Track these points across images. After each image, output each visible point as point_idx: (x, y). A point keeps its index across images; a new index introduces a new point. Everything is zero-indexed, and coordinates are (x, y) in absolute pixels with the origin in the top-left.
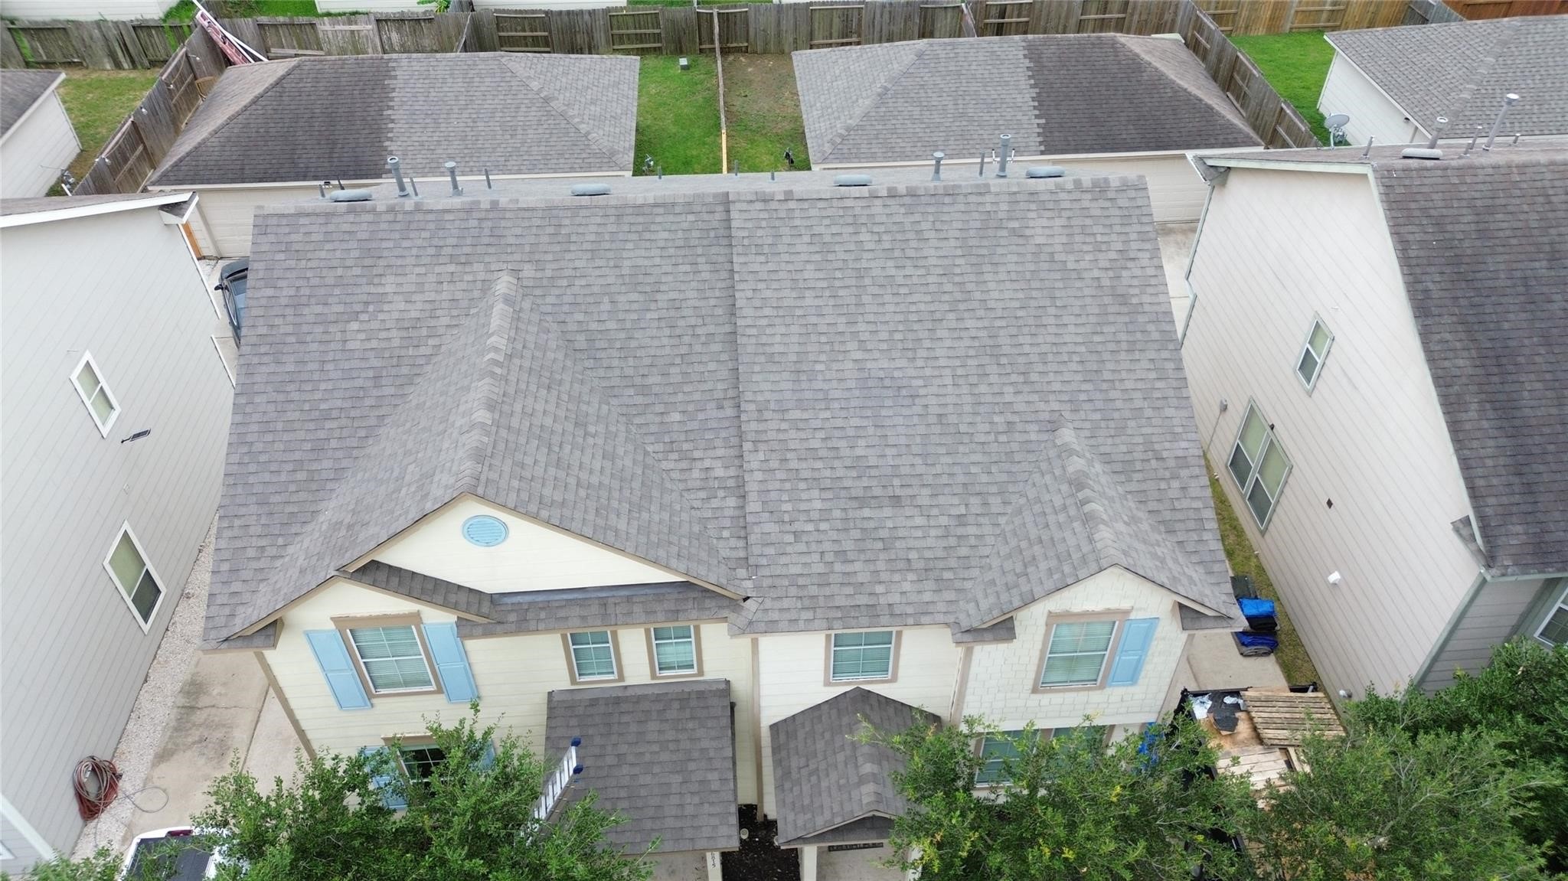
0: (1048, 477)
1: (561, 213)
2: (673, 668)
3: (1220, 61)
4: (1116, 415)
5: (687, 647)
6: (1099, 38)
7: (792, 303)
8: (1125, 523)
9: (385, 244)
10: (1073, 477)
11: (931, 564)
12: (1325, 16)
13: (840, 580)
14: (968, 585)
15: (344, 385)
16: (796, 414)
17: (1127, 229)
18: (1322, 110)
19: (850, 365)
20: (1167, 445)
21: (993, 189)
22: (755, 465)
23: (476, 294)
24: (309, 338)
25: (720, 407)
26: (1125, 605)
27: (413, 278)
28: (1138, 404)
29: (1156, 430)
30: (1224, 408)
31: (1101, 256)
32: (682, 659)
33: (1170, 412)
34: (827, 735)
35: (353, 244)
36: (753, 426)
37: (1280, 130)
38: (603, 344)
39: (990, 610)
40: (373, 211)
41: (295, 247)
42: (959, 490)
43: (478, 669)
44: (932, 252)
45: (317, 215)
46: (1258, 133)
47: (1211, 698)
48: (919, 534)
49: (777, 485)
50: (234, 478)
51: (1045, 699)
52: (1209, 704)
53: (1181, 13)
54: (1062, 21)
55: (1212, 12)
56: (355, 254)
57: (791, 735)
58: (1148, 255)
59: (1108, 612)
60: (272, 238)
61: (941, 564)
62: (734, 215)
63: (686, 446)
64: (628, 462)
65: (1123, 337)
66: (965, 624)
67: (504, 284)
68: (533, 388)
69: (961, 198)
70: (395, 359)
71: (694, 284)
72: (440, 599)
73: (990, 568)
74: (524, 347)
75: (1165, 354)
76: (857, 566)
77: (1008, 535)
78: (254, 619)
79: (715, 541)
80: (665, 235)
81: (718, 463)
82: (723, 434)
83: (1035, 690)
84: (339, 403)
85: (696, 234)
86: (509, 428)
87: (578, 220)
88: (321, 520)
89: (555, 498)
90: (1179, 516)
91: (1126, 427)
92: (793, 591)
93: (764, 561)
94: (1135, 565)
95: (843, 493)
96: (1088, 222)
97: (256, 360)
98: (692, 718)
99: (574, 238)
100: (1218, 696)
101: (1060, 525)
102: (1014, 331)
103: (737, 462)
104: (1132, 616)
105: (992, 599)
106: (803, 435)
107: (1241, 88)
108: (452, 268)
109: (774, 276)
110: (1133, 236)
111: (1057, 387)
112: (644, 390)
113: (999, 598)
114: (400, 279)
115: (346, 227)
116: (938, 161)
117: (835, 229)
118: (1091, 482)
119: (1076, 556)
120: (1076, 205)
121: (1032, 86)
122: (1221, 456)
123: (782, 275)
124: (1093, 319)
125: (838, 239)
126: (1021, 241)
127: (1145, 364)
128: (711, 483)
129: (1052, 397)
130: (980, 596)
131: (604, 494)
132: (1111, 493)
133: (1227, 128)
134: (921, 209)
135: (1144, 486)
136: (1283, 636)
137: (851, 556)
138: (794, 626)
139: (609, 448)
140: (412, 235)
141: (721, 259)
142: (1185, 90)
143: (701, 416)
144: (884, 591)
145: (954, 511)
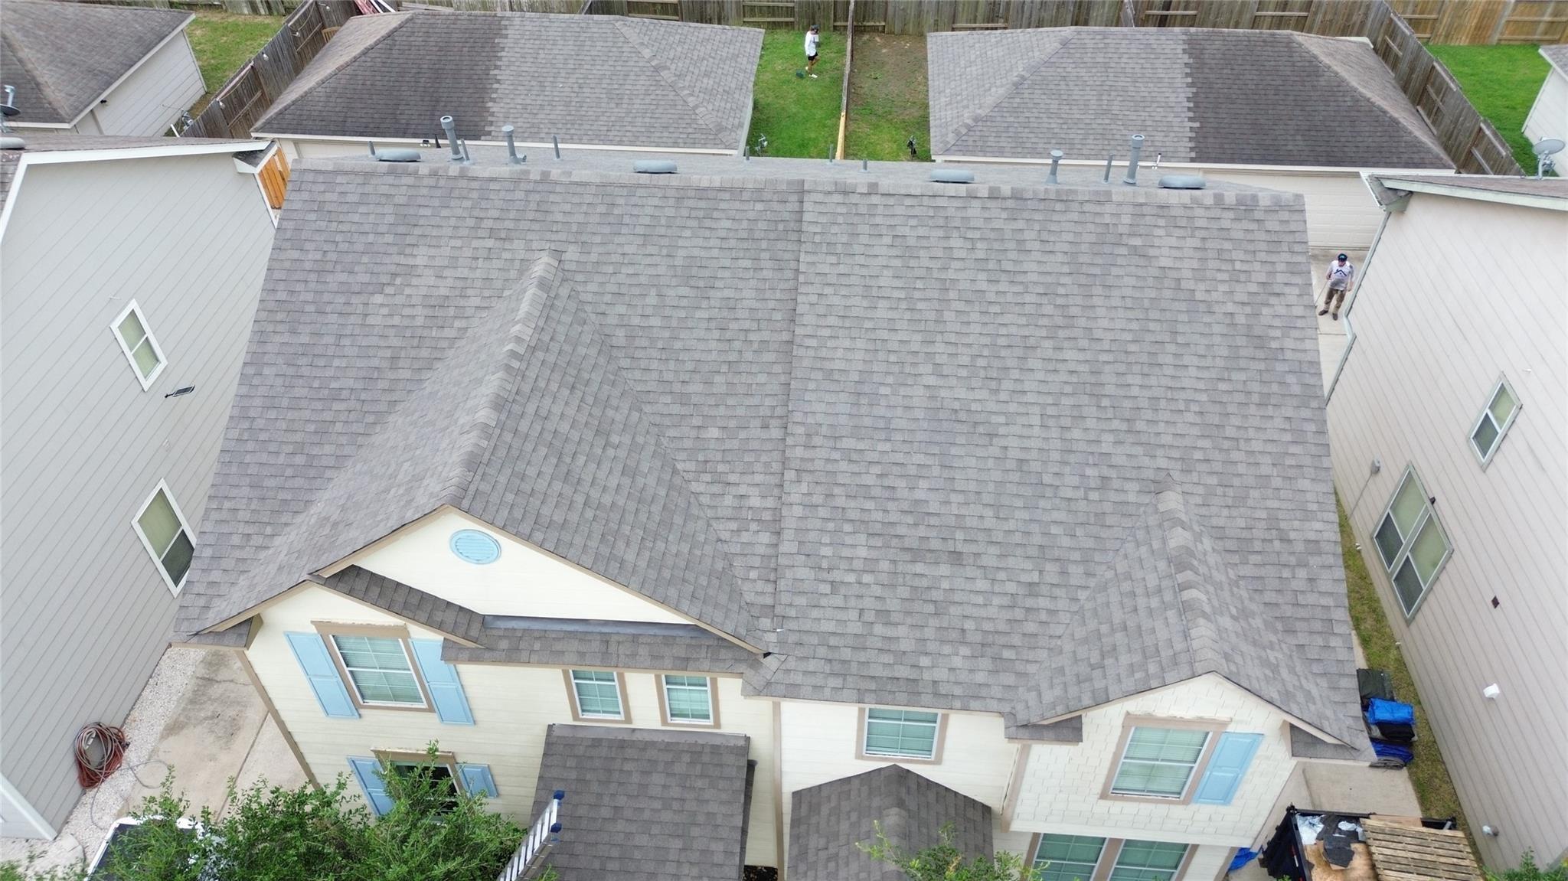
0: (1144, 549)
1: (617, 191)
2: (686, 716)
3: (1412, 70)
4: (1236, 482)
5: (703, 695)
6: (1273, 35)
7: (862, 313)
8: (1233, 617)
9: (422, 212)
10: (1174, 553)
11: (990, 639)
12: (1542, 28)
13: (879, 645)
14: (1032, 669)
15: (360, 363)
16: (849, 443)
17: (1274, 258)
18: (1528, 134)
19: (921, 391)
20: (1296, 524)
21: (1115, 198)
22: (795, 498)
23: (513, 274)
24: (329, 309)
25: (766, 427)
26: (1222, 715)
27: (446, 251)
28: (1265, 470)
29: (1285, 505)
30: (1376, 470)
31: (1238, 287)
32: (697, 707)
33: (1304, 484)
34: (854, 817)
35: (389, 209)
36: (799, 452)
37: (1477, 154)
38: (644, 343)
39: (1054, 706)
40: (415, 173)
41: (328, 207)
42: (1033, 552)
43: (471, 691)
44: (1034, 267)
45: (356, 174)
46: (1449, 155)
47: (1323, 821)
48: (980, 600)
49: (818, 524)
50: (230, 456)
51: (1115, 806)
52: (1320, 827)
53: (1372, 16)
54: (1235, 16)
55: (1408, 16)
56: (391, 219)
57: (815, 808)
58: (1297, 291)
59: (1201, 721)
60: (305, 196)
61: (1002, 640)
62: (807, 206)
63: (721, 468)
64: (651, 481)
65: (1255, 387)
66: (1022, 717)
67: (542, 266)
68: (554, 387)
69: (1075, 206)
70: (416, 340)
71: (753, 283)
72: (424, 616)
73: (1061, 652)
74: (552, 339)
75: (1306, 413)
76: (902, 631)
77: (1088, 615)
78: (225, 616)
79: (740, 582)
80: (728, 224)
81: (755, 491)
82: (764, 458)
83: (1103, 796)
84: (350, 383)
85: (761, 225)
86: (516, 432)
87: (634, 200)
88: (312, 512)
89: (555, 518)
90: (1302, 613)
91: (1247, 497)
92: (822, 652)
93: (793, 613)
94: (1238, 673)
95: (894, 542)
96: (1227, 245)
97: (270, 328)
98: (702, 776)
99: (626, 220)
100: (1332, 819)
101: (1150, 612)
102: (1122, 368)
103: (776, 491)
104: (1231, 729)
105: (1058, 691)
106: (855, 468)
107: (1434, 102)
108: (490, 243)
109: (844, 281)
110: (1281, 267)
111: (1167, 439)
112: (683, 399)
113: (1066, 692)
114: (433, 251)
115: (384, 190)
116: (1056, 162)
117: (921, 232)
118: (1195, 563)
119: (1166, 654)
120: (1215, 225)
121: (1189, 85)
122: (1365, 525)
123: (853, 280)
124: (1220, 363)
125: (924, 243)
126: (1142, 262)
127: (1278, 422)
128: (744, 513)
129: (1160, 452)
130: (1044, 685)
131: (615, 517)
132: (1219, 577)
133: (1415, 146)
134: (1026, 215)
135: (1262, 572)
136: (1420, 748)
137: (895, 617)
138: (817, 694)
139: (632, 463)
140: (452, 204)
141: (787, 256)
142: (1368, 100)
143: (742, 435)
144: (930, 664)
145: (1025, 578)
